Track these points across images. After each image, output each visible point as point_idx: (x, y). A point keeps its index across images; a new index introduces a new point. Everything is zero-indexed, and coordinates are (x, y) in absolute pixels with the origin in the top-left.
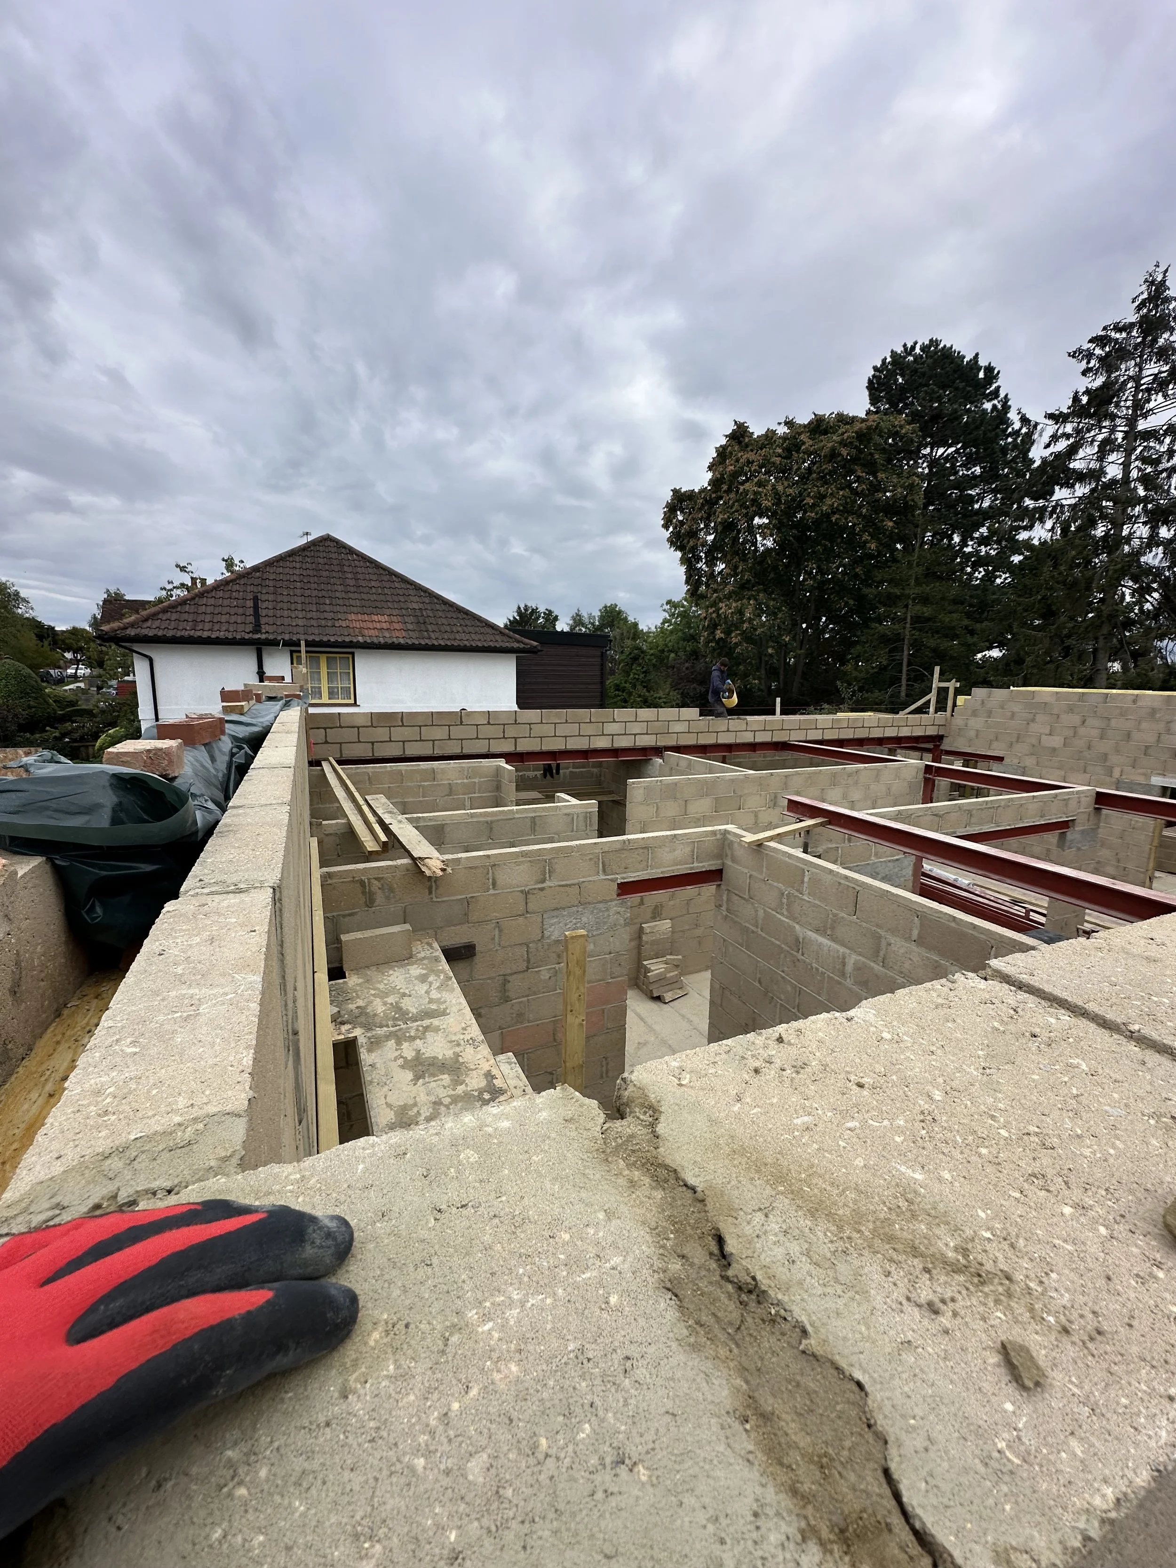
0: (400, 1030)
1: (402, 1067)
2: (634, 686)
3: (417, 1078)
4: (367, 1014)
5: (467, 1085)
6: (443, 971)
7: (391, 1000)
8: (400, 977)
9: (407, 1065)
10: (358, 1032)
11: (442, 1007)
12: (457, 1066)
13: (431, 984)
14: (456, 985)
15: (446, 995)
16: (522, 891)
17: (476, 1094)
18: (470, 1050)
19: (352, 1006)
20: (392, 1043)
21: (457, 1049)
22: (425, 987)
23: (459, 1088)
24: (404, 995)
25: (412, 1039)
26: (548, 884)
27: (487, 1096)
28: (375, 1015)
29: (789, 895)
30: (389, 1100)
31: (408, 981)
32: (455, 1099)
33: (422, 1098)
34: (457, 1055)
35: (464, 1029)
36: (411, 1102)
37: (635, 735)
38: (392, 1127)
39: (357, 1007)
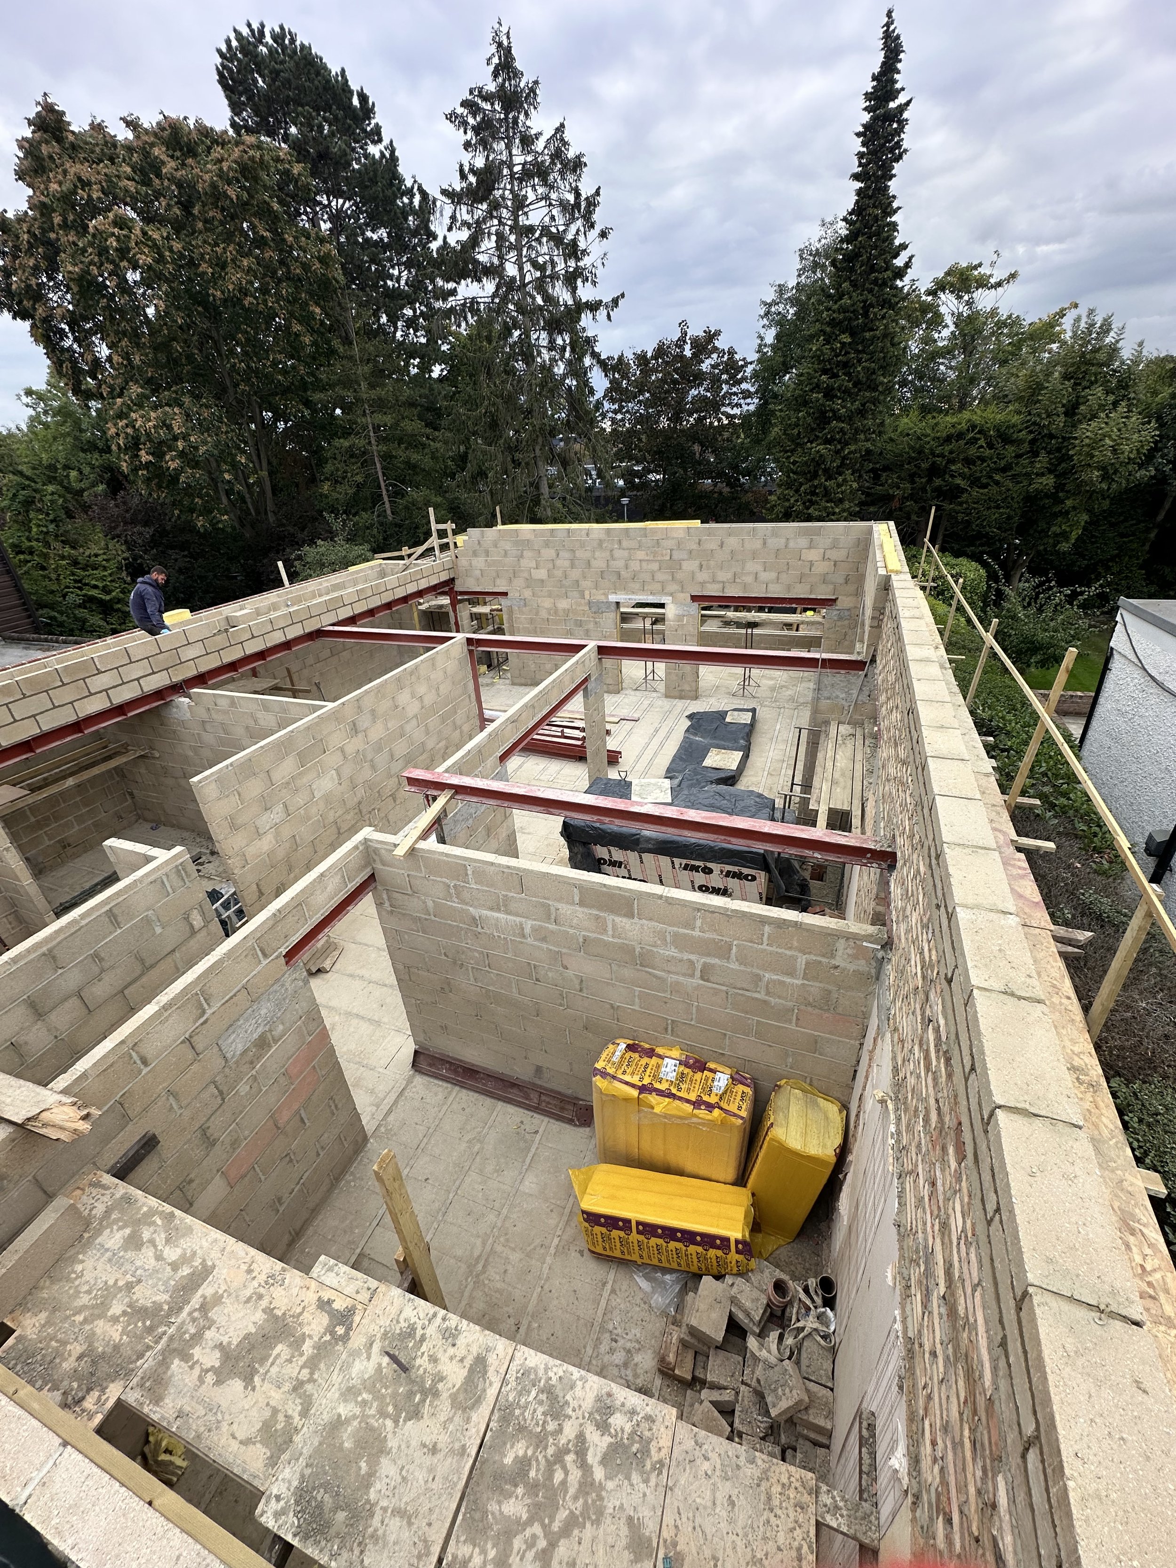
0: (171, 1338)
1: (218, 1383)
2: (47, 545)
3: (248, 1381)
4: (103, 1356)
5: (310, 1337)
6: (152, 1212)
7: (116, 1309)
8: (100, 1266)
9: (221, 1375)
10: (114, 1392)
11: (197, 1263)
12: (281, 1324)
13: (152, 1242)
14: (189, 1219)
15: (186, 1244)
16: (183, 1042)
17: (328, 1337)
18: (278, 1292)
19: (68, 1365)
20: (176, 1365)
21: (264, 1303)
22: (148, 1252)
23: (305, 1347)
24: (129, 1286)
25: (197, 1337)
26: (209, 1012)
27: (340, 1330)
28: (116, 1347)
29: (455, 886)
30: (241, 1436)
31: (115, 1260)
32: (312, 1364)
33: (276, 1396)
34: (269, 1311)
35: (249, 1271)
36: (267, 1413)
37: (138, 679)
38: (273, 1462)
39: (80, 1358)
